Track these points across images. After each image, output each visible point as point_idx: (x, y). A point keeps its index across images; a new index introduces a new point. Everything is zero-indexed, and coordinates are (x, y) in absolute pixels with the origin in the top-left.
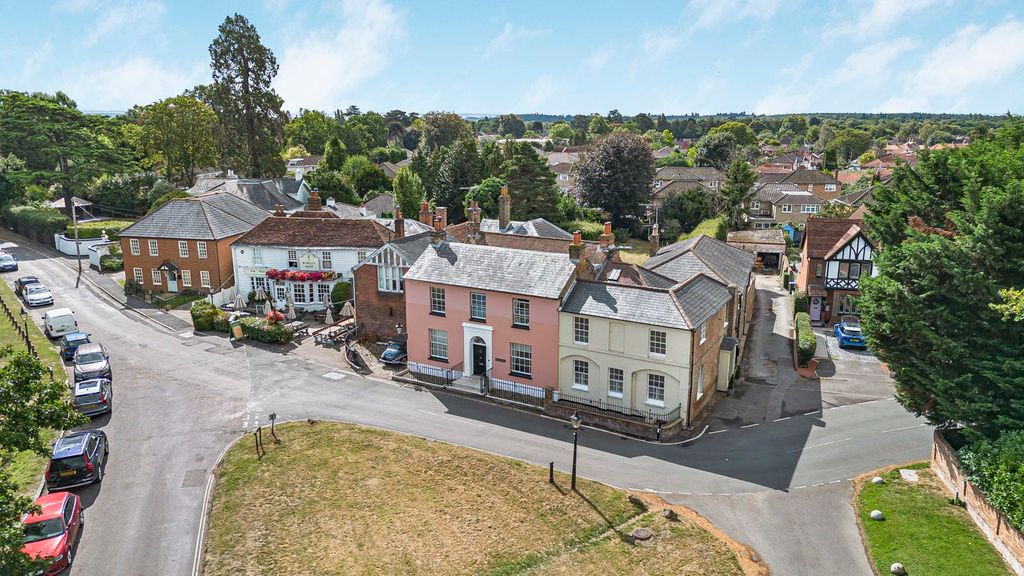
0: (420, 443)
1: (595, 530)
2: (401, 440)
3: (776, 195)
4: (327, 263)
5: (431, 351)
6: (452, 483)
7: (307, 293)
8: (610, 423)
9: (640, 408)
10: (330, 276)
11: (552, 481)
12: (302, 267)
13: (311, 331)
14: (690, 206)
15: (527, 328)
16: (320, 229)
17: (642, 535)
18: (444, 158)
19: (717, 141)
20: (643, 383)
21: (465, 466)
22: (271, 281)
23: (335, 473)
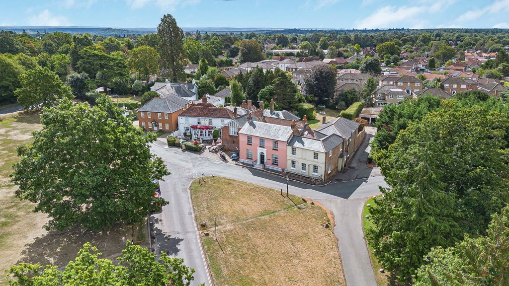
0: (245, 183)
1: (292, 206)
2: (239, 182)
3: (388, 91)
4: (211, 123)
5: (247, 156)
6: (254, 194)
7: (204, 133)
8: (301, 180)
9: (311, 175)
10: (212, 128)
11: (281, 194)
12: (202, 124)
13: (207, 147)
14: (350, 96)
15: (277, 150)
16: (208, 111)
17: (303, 207)
18: (250, 76)
19: (370, 61)
20: (312, 168)
21: (258, 189)
22: (191, 129)
23: (222, 190)
